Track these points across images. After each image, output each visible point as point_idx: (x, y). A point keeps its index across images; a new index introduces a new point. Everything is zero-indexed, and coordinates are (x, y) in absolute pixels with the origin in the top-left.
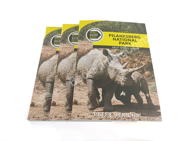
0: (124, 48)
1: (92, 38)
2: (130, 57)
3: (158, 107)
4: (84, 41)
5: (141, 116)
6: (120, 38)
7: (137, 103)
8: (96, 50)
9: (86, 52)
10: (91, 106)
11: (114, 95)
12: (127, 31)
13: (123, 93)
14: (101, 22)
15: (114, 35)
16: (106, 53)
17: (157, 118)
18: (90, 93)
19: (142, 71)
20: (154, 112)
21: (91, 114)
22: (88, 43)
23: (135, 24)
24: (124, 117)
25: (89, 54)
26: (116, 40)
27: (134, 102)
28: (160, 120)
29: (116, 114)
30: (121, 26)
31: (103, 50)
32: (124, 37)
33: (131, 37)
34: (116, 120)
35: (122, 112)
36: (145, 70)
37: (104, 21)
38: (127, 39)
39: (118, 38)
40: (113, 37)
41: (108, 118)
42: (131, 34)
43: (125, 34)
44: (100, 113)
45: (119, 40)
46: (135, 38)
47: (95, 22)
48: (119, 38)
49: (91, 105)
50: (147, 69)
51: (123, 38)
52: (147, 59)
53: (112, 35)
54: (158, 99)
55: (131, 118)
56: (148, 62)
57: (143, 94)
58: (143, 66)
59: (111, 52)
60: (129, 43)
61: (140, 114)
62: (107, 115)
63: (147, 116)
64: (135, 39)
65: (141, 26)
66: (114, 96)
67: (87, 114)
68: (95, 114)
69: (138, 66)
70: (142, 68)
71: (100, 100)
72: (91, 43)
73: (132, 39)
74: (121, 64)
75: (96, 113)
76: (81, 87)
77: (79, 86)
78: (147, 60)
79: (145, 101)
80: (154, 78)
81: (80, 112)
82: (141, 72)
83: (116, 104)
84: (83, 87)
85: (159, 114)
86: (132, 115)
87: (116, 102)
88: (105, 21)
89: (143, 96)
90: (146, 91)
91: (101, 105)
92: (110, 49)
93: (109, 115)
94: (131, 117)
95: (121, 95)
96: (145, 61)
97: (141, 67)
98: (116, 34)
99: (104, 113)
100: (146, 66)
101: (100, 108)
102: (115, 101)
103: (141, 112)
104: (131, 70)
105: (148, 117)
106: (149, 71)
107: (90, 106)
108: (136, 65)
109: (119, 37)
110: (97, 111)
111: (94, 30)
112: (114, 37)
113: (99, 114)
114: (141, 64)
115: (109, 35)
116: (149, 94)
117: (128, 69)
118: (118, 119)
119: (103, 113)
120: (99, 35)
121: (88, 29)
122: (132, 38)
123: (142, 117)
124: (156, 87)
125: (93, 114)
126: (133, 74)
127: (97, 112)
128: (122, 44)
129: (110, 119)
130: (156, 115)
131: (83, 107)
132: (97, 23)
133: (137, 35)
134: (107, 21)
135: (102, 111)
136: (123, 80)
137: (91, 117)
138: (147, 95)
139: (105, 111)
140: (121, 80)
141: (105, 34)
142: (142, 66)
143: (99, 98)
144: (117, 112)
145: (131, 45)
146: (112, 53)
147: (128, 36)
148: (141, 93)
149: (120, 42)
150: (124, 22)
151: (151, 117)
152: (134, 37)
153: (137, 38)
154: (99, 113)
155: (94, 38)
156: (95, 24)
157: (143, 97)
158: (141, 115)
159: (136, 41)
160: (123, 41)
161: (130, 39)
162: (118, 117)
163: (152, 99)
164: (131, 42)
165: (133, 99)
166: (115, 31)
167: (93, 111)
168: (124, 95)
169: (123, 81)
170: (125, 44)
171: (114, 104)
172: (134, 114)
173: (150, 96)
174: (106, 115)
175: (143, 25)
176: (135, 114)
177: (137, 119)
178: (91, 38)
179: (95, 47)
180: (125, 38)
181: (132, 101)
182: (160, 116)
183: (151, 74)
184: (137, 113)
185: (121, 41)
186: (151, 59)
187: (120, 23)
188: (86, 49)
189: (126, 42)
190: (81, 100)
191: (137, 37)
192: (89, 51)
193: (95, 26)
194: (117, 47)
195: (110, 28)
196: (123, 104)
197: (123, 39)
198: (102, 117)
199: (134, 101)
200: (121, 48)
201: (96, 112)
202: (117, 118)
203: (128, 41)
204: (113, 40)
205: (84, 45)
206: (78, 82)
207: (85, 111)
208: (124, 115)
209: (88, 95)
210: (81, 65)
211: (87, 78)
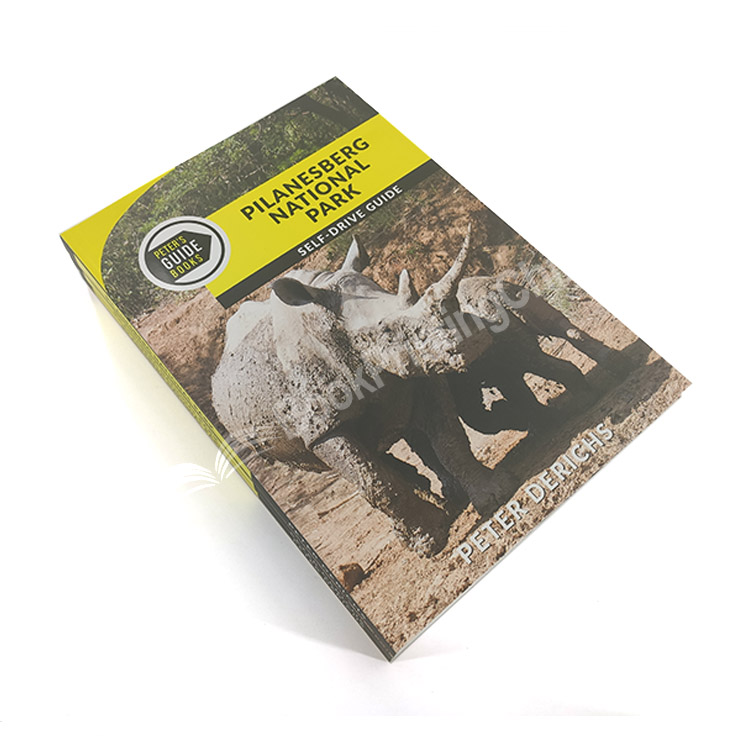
0: (346, 224)
1: (187, 272)
2: (397, 240)
3: (640, 348)
4: (161, 308)
5: (616, 427)
6: (296, 195)
7: (564, 389)
8: (245, 307)
9: (213, 344)
10: (423, 539)
11: (465, 425)
12: (298, 152)
13: (490, 397)
14: (166, 182)
15: (261, 199)
16: (295, 294)
17: (668, 388)
18: (374, 492)
19: (480, 263)
20: (642, 375)
21: (452, 567)
22: (189, 303)
23: (303, 103)
24: (565, 476)
26: (287, 217)
27: (552, 395)
28: (684, 383)
29: (531, 490)
30: (255, 148)
31: (276, 287)
32: (307, 184)
33: (332, 161)
34: (552, 509)
35: (546, 465)
36: (486, 249)
37: (173, 172)
38: (325, 178)
39: (289, 204)
40: (262, 211)
41: (519, 529)
42: (324, 153)
43: (302, 166)
44: (476, 533)
45: (301, 208)
46: (350, 157)
47: (138, 200)
48: (291, 198)
49: (422, 534)
50: (494, 242)
51: (305, 188)
52: (459, 205)
53: (255, 203)
54: (613, 321)
55: (594, 460)
56: (473, 214)
57: (556, 342)
58: (467, 241)
59: (311, 274)
60: (343, 190)
61: (608, 420)
62: (507, 523)
63: (633, 410)
64: (356, 162)
65: (332, 98)
66: (469, 431)
67: (438, 580)
68: (465, 556)
69: (453, 256)
70: (469, 250)
71: (437, 486)
72: (200, 297)
73: (341, 169)
74: (386, 292)
75: (464, 545)
76: (319, 496)
77: (307, 502)
78: (462, 209)
79: (585, 363)
80: (538, 258)
81: (404, 595)
82: (478, 268)
83: (502, 455)
84: (329, 490)
85: (663, 369)
86: (588, 446)
87: (492, 448)
88: (177, 168)
89: (561, 347)
90: (556, 325)
91: (455, 501)
92: (296, 268)
93: (514, 513)
94: (587, 455)
95: (488, 407)
96: (457, 217)
97: (463, 251)
98: (265, 191)
99: (490, 522)
100: (476, 234)
101: (462, 517)
102: (488, 446)
103: (605, 412)
104: (440, 288)
105: (641, 408)
106: (501, 243)
107: (420, 541)
108: (441, 257)
109: (288, 193)
110: (461, 534)
111: (163, 233)
112: (269, 207)
113: (477, 544)
114: (454, 241)
115: (243, 211)
116: (574, 327)
117: (427, 291)
118: (555, 499)
119: (486, 525)
120: (204, 241)
121: (130, 247)
122: (339, 164)
123: (622, 425)
124: (572, 284)
125: (460, 560)
126: (460, 296)
127: (465, 540)
128: (325, 214)
129: (530, 522)
130: (656, 380)
131: (396, 569)
132: (149, 197)
133: (346, 140)
134: (184, 166)
135: (479, 523)
137: (460, 576)
138: (571, 333)
139: (486, 513)
141: (225, 220)
142: (466, 245)
143: (425, 483)
144: (532, 480)
145: (359, 193)
146: (316, 275)
147: (319, 168)
148: (549, 345)
149: (308, 213)
150: (255, 126)
151: (650, 400)
152: (344, 157)
153: (355, 154)
154: (472, 538)
155: (193, 268)
156: (145, 207)
157: (565, 349)
158: (613, 422)
159: (364, 169)
160: (317, 198)
161: (332, 174)
162: (552, 495)
163: (594, 335)
164: (349, 181)
165: (542, 389)
166: (252, 184)
167: (448, 548)
168: (499, 396)
169: (451, 352)
170: (334, 205)
171: (496, 462)
172: (588, 437)
173: (582, 333)
174: (504, 525)
175: (335, 87)
176: (590, 434)
177: (612, 444)
178: (181, 276)
179: (231, 298)
180: (314, 184)
181: (542, 398)
182: (670, 371)
183: (519, 251)
184: (593, 425)
185: (308, 204)
186: (470, 196)
187: (242, 136)
188: (201, 332)
189: (332, 198)
190: (366, 548)
191: (354, 150)
192: (219, 333)
193: (151, 216)
194: (314, 238)
195: (222, 187)
196: (522, 435)
197: (309, 191)
198: (499, 543)
199: (548, 390)
200: (334, 231)
201: (461, 542)
202: (550, 499)
203: (335, 190)
204: (278, 222)
205: (178, 321)
206: (291, 488)
207: (421, 576)
208: (562, 470)
209: (375, 506)
210: (240, 414)
211: (312, 445)
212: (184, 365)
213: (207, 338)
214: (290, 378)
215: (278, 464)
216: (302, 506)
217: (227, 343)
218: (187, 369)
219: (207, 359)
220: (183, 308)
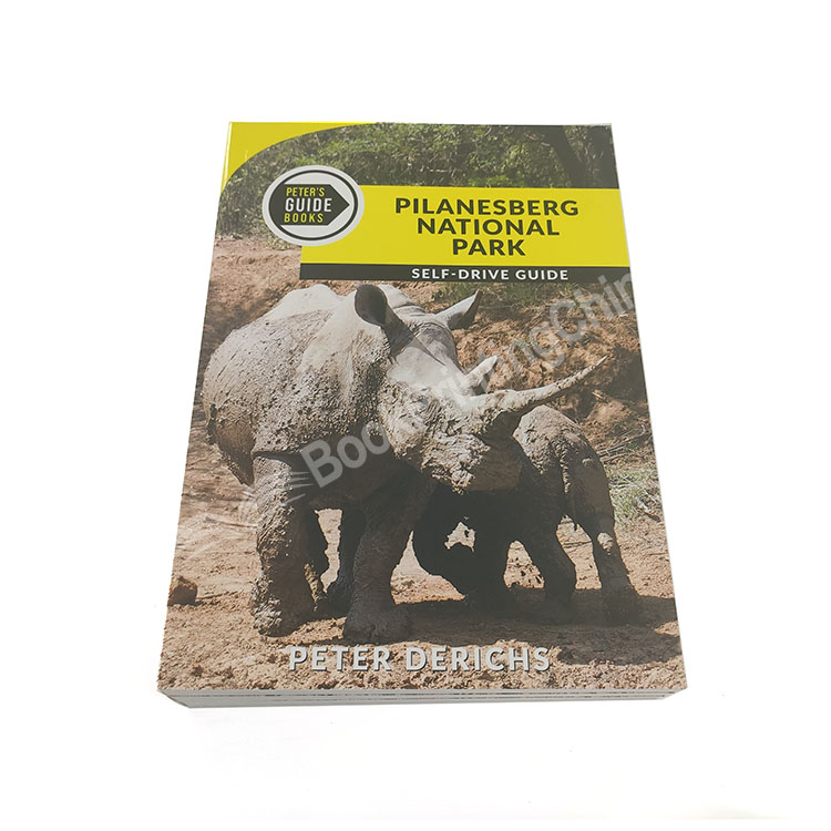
0: (481, 275)
1: (299, 223)
2: (515, 324)
3: (666, 609)
4: (249, 241)
5: (558, 665)
6: (460, 217)
7: (541, 586)
8: (318, 289)
9: (261, 303)
10: (272, 614)
11: (410, 544)
12: (502, 178)
13: (461, 536)
14: (356, 131)
15: (425, 201)
16: (372, 307)
17: (654, 672)
18: (270, 536)
19: (579, 402)
20: (638, 637)
21: (272, 660)
22: (274, 253)
23: (554, 134)
24: (459, 668)
25: (277, 313)
26: (433, 232)
27: (524, 582)
28: (677, 682)
29: (413, 653)
30: (466, 148)
31: (360, 290)
32: (481, 212)
33: (525, 207)
34: (416, 687)
35: (451, 641)
36: (597, 393)
37: (371, 125)
38: (502, 219)
39: (447, 221)
40: (416, 211)
41: (366, 678)
42: (524, 194)
43: (491, 194)
44: (324, 648)
45: (454, 232)
46: (547, 213)
47: (318, 133)
48: (452, 218)
49: (276, 608)
50: (611, 392)
51: (476, 215)
52: (612, 331)
53: (416, 201)
54: (663, 560)
55: (503, 677)
56: (619, 350)
57: (580, 534)
58: (585, 371)
59: (404, 300)
60: (510, 242)
61: (557, 651)
62: (361, 663)
63: (592, 663)
64: (549, 222)
65: (586, 144)
66: (409, 552)
67: (250, 659)
68: (293, 660)
69: (557, 375)
70: (579, 383)
71: (330, 577)
72: (289, 253)
73: (527, 219)
74: (458, 366)
75: (303, 650)
76: (222, 503)
77: (208, 500)
78: (612, 337)
79: (587, 576)
80: (645, 440)
81: (209, 647)
82: (570, 406)
83: (418, 598)
84: (234, 504)
85: (670, 648)
86: (510, 658)
87: (416, 584)
88: (377, 125)
89: (579, 544)
90: (596, 518)
91: (333, 604)
92: (395, 285)
93: (376, 659)
94: (502, 667)
95: (449, 545)
96: (599, 342)
97: (572, 379)
98: (434, 195)
99: (346, 649)
100: (602, 372)
101: (325, 624)
102: (413, 579)
103: (561, 640)
104: (514, 398)
105: (604, 668)
106: (619, 398)
107: (267, 613)
108: (544, 369)
109: (455, 209)
110: (313, 636)
111: (312, 175)
112: (425, 211)
113: (315, 658)
114: (572, 363)
115: (398, 201)
116: (613, 535)
117: (497, 392)
118: (428, 680)
119: (340, 649)
120: (339, 204)
121: (274, 169)
122: (531, 213)
123: (566, 667)
124: (656, 491)
125: (285, 659)
126: (526, 421)
127: (307, 645)
128: (471, 253)
129: (382, 681)
130: (649, 654)
131: (225, 618)
132: (329, 135)
133: (558, 195)
134: (386, 127)
135: (335, 641)
136: (465, 456)
137: (271, 674)
138: (603, 538)
139: (350, 638)
140: (455, 458)
141: (375, 200)
142: (580, 375)
143: (323, 565)
144: (424, 644)
145: (522, 254)
146: (408, 304)
147: (507, 206)
148: (568, 532)
149: (455, 241)
150: (485, 128)
151: (621, 668)
152: (541, 209)
153: (556, 213)
154: (315, 649)
155: (307, 223)
156: (317, 143)
157: (580, 549)
158: (560, 657)
159: (550, 233)
160: (477, 232)
161: (515, 220)
162: (429, 674)
163: (629, 560)
164: (521, 237)
165: (519, 566)
166: (430, 180)
167: (285, 639)
168: (470, 542)
169: (464, 466)
170: (487, 250)
171: (406, 600)
172: (519, 650)
173: (616, 547)
174: (356, 662)
175: (600, 138)
176: (524, 650)
177: (538, 677)
178: (291, 223)
179: (312, 272)
180: (487, 218)
181: (510, 577)
182: (674, 657)
183: (631, 418)
184: (535, 643)
185: (464, 232)
186: (633, 330)
187: (462, 130)
188: (261, 285)
189: (492, 242)
190: (217, 579)
191: (558, 209)
192: (275, 296)
193: (316, 153)
194: (439, 269)
195: (400, 166)
196: (455, 595)
197: (477, 222)
198: (335, 675)
199: (523, 574)
200: (464, 274)
201: (302, 644)
202: (423, 677)
203: (503, 236)
204: (420, 232)
205: (251, 261)
206: (206, 477)
207: (239, 643)
208: (461, 660)
209: (259, 550)
210: (226, 380)
211: (258, 454)
212: (222, 305)
213: (261, 293)
214: (296, 380)
215: (215, 447)
216: (200, 500)
217: (274, 310)
218: (220, 309)
219: (245, 312)
220: (266, 253)
